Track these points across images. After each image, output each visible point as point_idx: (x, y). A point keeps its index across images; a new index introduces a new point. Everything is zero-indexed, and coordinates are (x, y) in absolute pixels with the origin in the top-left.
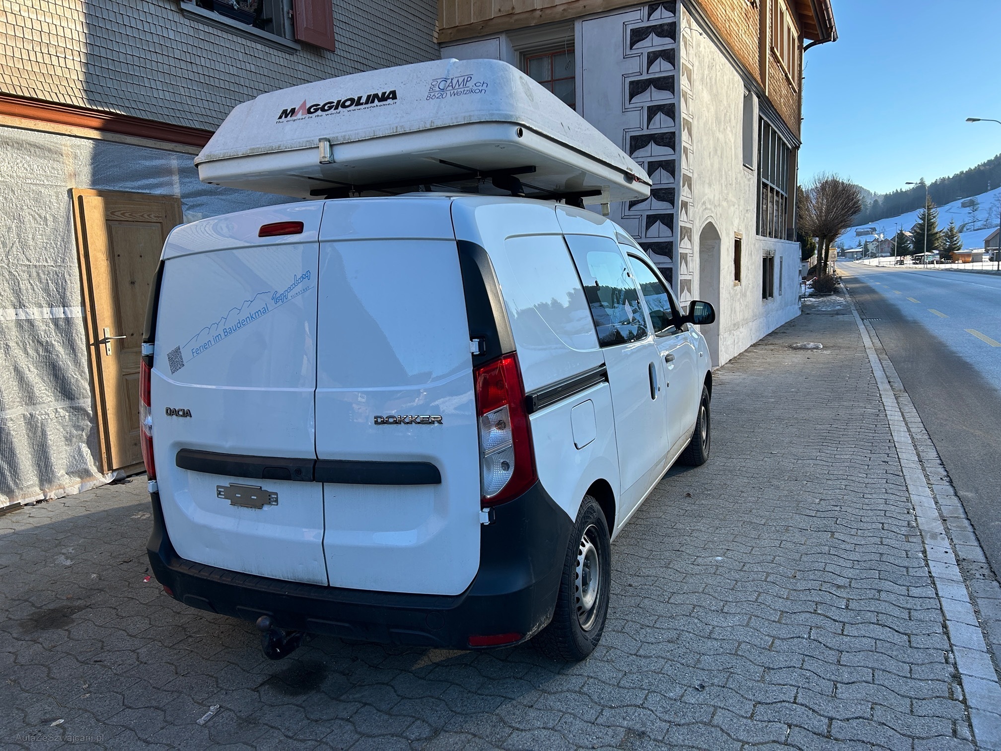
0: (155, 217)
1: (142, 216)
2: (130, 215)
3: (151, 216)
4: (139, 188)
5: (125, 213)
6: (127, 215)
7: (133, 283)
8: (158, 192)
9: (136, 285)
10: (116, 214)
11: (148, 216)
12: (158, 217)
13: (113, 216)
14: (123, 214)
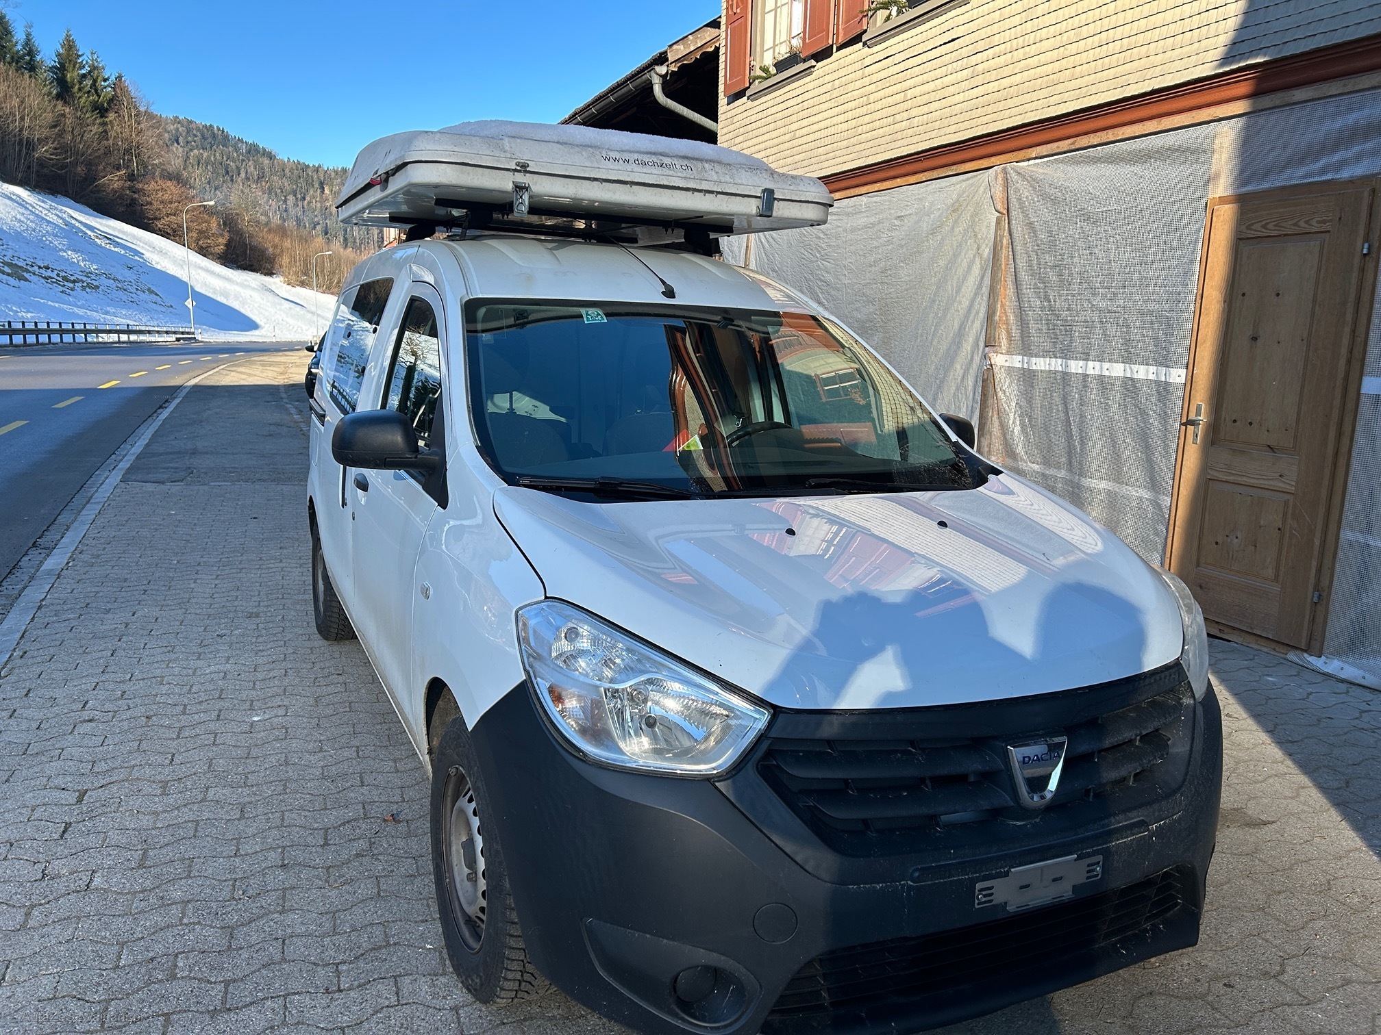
0: (1319, 222)
1: (1296, 224)
2: (1275, 226)
3: (1311, 222)
4: (1314, 174)
5: (1268, 223)
6: (1271, 226)
7: (1255, 339)
8: (1346, 174)
9: (1259, 342)
10: (1253, 227)
11: (1307, 222)
12: (1324, 222)
13: (1249, 232)
14: (1264, 227)
